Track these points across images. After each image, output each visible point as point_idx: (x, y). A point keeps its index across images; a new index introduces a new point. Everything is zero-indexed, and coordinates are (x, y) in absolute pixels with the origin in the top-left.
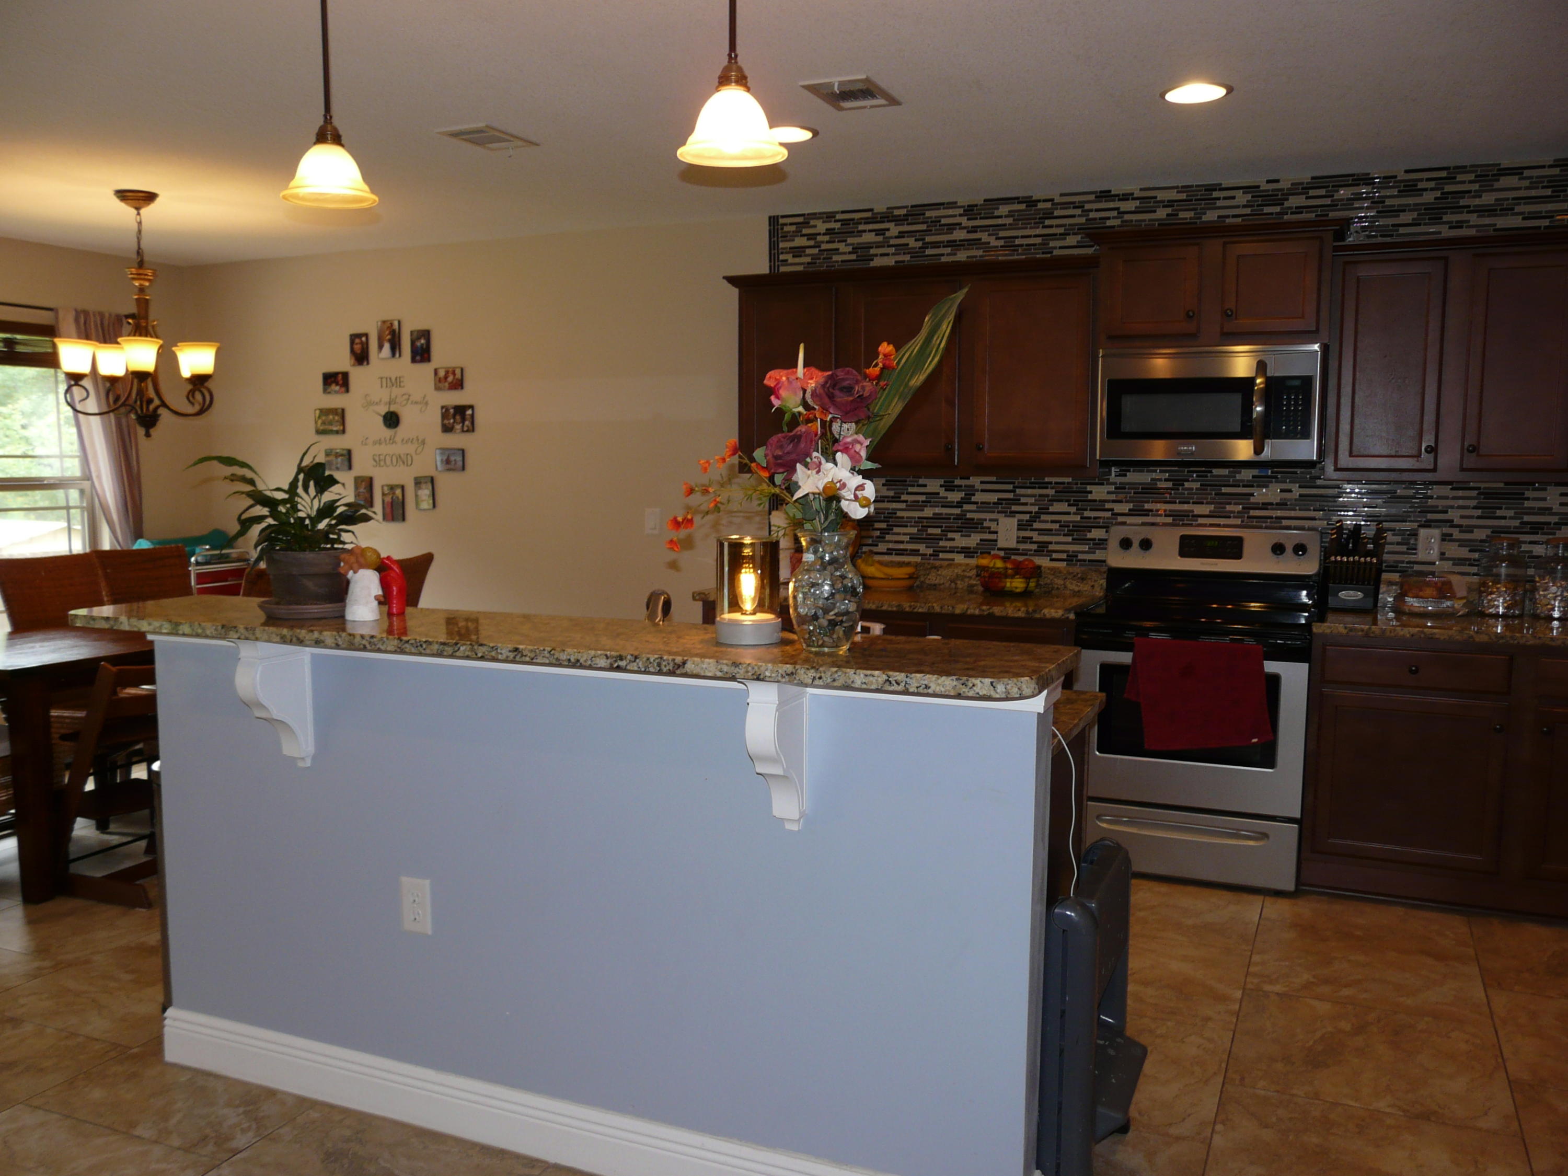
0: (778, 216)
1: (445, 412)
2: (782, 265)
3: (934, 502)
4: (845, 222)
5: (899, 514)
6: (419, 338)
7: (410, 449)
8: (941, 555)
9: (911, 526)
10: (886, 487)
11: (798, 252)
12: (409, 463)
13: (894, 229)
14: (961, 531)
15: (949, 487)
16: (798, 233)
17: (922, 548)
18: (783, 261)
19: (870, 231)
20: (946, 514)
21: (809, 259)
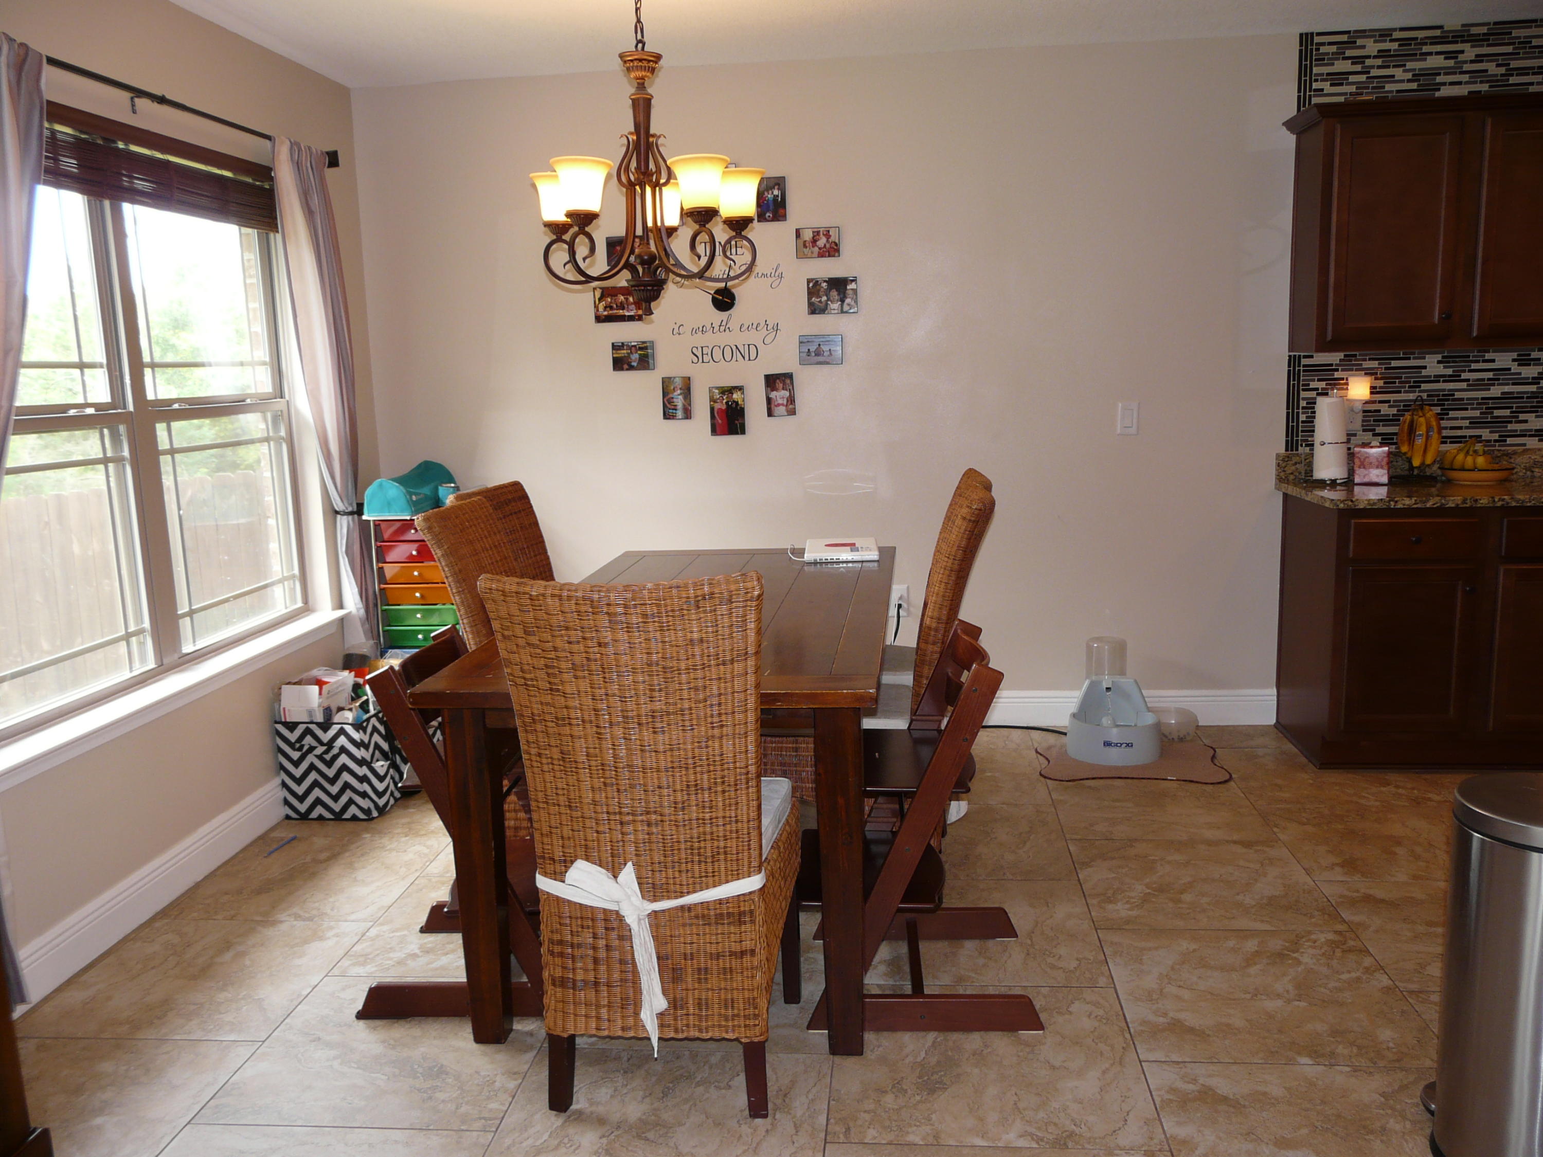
0: (1312, 34)
1: (814, 288)
2: (1315, 96)
3: (1503, 379)
4: (1404, 42)
5: (1458, 395)
6: (770, 188)
7: (754, 337)
8: (1509, 441)
9: (1472, 409)
10: (1442, 365)
11: (1338, 79)
12: (753, 356)
13: (1469, 52)
14: (1537, 412)
15: (1524, 361)
16: (1340, 55)
17: (1485, 434)
18: (1316, 90)
19: (1438, 53)
20: (1518, 393)
21: (1353, 89)
